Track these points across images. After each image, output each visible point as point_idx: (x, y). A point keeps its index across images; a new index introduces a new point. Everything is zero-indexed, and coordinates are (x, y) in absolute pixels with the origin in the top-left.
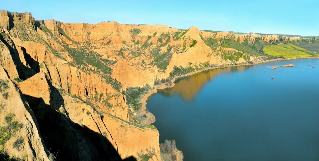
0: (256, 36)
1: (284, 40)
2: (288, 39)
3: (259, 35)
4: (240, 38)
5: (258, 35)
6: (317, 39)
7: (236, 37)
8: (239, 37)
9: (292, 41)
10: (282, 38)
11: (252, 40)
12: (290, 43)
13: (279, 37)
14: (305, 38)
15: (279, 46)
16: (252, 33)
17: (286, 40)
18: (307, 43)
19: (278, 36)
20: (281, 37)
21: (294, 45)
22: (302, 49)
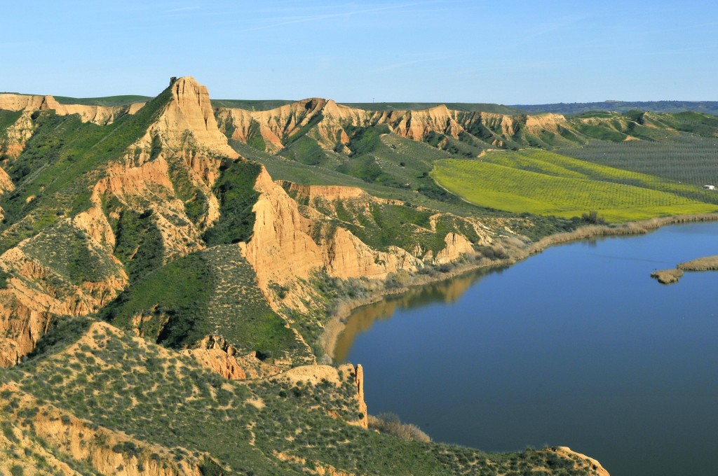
0: (343, 114)
1: (493, 128)
2: (517, 128)
3: (361, 112)
4: (264, 129)
5: (352, 111)
6: (656, 123)
7: (237, 122)
8: (255, 126)
9: (536, 137)
10: (479, 120)
11: (329, 135)
12: (533, 143)
13: (461, 116)
14: (592, 119)
15: (484, 160)
16: (324, 102)
17: (504, 129)
18: (615, 141)
19: (456, 112)
20: (471, 116)
21: (561, 153)
22: (629, 174)
